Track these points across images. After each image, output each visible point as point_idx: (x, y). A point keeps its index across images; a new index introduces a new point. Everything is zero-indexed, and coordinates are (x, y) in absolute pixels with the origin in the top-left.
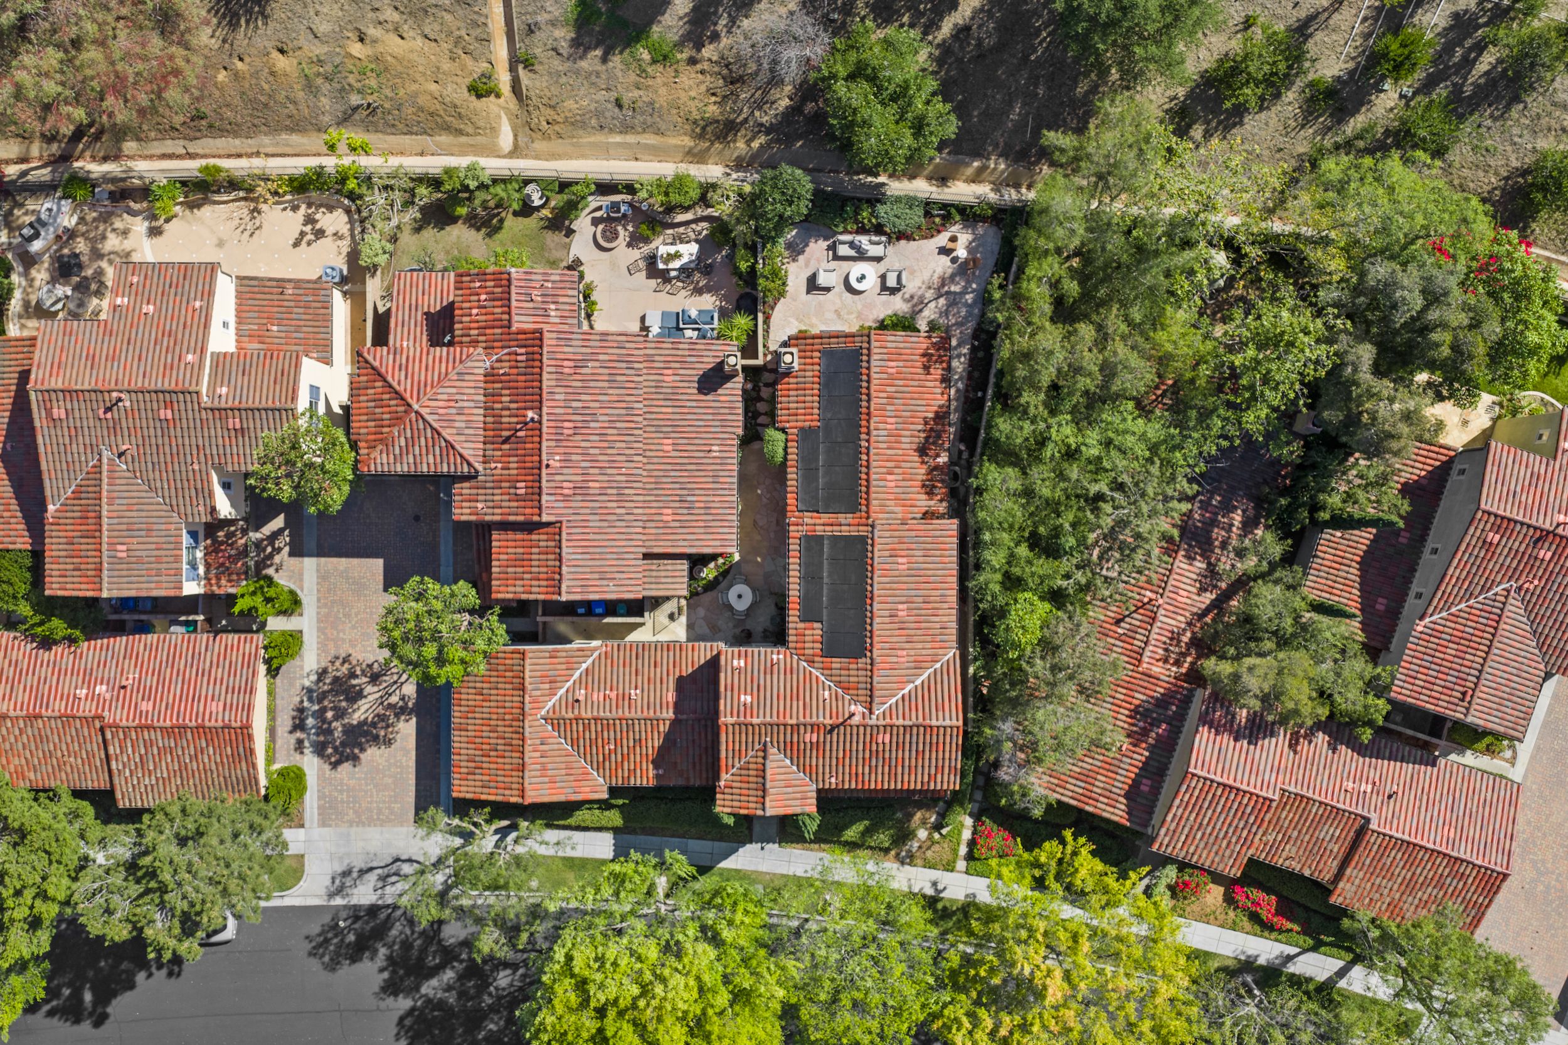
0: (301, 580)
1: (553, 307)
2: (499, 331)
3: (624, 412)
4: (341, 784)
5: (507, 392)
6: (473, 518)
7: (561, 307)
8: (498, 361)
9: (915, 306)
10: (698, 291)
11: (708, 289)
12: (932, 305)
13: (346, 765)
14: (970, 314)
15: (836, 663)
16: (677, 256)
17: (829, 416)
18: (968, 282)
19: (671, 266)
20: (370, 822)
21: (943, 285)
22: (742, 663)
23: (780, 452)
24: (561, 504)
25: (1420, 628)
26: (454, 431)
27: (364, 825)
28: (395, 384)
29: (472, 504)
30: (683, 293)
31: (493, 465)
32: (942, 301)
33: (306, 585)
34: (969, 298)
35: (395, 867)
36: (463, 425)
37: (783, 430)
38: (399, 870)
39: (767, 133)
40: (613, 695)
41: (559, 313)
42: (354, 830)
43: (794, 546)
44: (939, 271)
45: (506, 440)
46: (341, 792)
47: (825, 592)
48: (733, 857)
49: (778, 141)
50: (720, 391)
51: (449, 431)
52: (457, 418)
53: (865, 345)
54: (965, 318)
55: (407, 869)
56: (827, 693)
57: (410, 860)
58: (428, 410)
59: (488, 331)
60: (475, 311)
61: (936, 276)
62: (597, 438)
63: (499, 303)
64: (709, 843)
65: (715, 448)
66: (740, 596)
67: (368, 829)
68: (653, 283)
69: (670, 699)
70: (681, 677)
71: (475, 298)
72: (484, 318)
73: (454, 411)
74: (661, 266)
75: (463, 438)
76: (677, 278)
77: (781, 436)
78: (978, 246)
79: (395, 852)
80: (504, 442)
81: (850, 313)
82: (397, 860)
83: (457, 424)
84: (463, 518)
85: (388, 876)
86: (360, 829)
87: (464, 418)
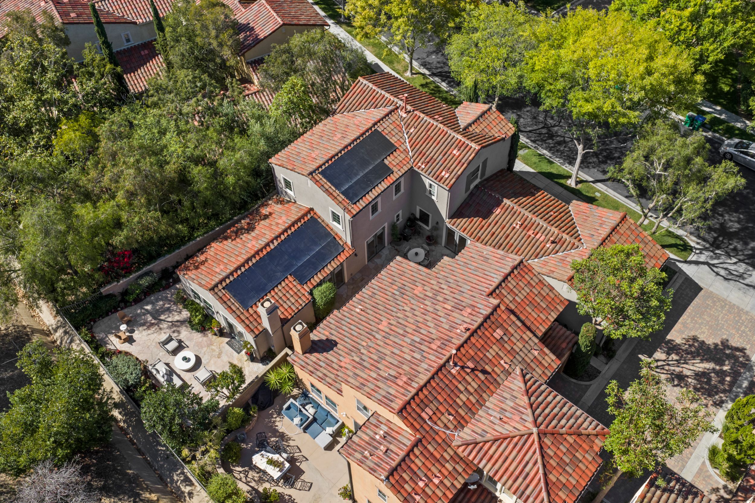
0: (700, 469)
1: (377, 437)
2: (429, 447)
3: (391, 338)
4: (741, 336)
5: (458, 400)
6: (546, 350)
7: (371, 434)
8: (448, 428)
9: (178, 326)
10: (282, 436)
11: (275, 432)
12: (170, 319)
13: (734, 345)
14: (157, 300)
15: (393, 140)
16: (271, 462)
17: (279, 274)
18: (139, 315)
19: (282, 460)
20: (732, 306)
21: (152, 325)
22: (443, 173)
23: (324, 286)
24: (479, 306)
25: (140, 21)
26: (517, 401)
27: (738, 307)
28: (540, 464)
29: (540, 359)
30: (291, 443)
31: (507, 366)
32: (162, 317)
33: (699, 464)
34: (149, 307)
35: (730, 277)
36: (508, 402)
37: (311, 293)
38: (728, 274)
39: (139, 495)
40: (531, 232)
41: (377, 430)
42: (748, 309)
43: (362, 204)
44: (145, 333)
45: (484, 372)
46: (744, 332)
47: (367, 171)
48: (524, 170)
49: (139, 485)
50: (324, 338)
51: (522, 404)
52: (508, 409)
53: (220, 287)
54: (161, 300)
55: (723, 272)
56: (411, 131)
57: (718, 274)
58: (527, 424)
59: (438, 456)
60: (436, 481)
61: (149, 332)
62: (422, 331)
63: (413, 466)
64: (531, 181)
65: (358, 310)
66: (417, 254)
67: (737, 304)
68: (303, 466)
69: (499, 210)
70: (484, 219)
71: (427, 490)
72: (433, 469)
73: (507, 414)
74: (287, 465)
75: (515, 394)
76: (286, 452)
77: (316, 293)
78: (113, 329)
79: (726, 283)
80: (489, 373)
81: (213, 350)
82: (726, 279)
83: (512, 404)
84: (554, 357)
85: (737, 276)
86: (742, 306)
87: (503, 406)
